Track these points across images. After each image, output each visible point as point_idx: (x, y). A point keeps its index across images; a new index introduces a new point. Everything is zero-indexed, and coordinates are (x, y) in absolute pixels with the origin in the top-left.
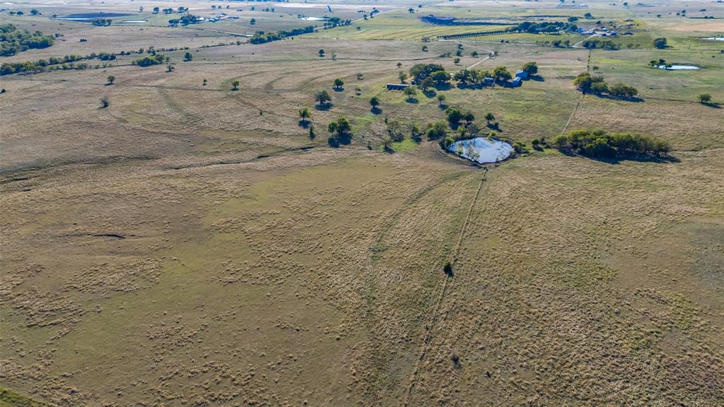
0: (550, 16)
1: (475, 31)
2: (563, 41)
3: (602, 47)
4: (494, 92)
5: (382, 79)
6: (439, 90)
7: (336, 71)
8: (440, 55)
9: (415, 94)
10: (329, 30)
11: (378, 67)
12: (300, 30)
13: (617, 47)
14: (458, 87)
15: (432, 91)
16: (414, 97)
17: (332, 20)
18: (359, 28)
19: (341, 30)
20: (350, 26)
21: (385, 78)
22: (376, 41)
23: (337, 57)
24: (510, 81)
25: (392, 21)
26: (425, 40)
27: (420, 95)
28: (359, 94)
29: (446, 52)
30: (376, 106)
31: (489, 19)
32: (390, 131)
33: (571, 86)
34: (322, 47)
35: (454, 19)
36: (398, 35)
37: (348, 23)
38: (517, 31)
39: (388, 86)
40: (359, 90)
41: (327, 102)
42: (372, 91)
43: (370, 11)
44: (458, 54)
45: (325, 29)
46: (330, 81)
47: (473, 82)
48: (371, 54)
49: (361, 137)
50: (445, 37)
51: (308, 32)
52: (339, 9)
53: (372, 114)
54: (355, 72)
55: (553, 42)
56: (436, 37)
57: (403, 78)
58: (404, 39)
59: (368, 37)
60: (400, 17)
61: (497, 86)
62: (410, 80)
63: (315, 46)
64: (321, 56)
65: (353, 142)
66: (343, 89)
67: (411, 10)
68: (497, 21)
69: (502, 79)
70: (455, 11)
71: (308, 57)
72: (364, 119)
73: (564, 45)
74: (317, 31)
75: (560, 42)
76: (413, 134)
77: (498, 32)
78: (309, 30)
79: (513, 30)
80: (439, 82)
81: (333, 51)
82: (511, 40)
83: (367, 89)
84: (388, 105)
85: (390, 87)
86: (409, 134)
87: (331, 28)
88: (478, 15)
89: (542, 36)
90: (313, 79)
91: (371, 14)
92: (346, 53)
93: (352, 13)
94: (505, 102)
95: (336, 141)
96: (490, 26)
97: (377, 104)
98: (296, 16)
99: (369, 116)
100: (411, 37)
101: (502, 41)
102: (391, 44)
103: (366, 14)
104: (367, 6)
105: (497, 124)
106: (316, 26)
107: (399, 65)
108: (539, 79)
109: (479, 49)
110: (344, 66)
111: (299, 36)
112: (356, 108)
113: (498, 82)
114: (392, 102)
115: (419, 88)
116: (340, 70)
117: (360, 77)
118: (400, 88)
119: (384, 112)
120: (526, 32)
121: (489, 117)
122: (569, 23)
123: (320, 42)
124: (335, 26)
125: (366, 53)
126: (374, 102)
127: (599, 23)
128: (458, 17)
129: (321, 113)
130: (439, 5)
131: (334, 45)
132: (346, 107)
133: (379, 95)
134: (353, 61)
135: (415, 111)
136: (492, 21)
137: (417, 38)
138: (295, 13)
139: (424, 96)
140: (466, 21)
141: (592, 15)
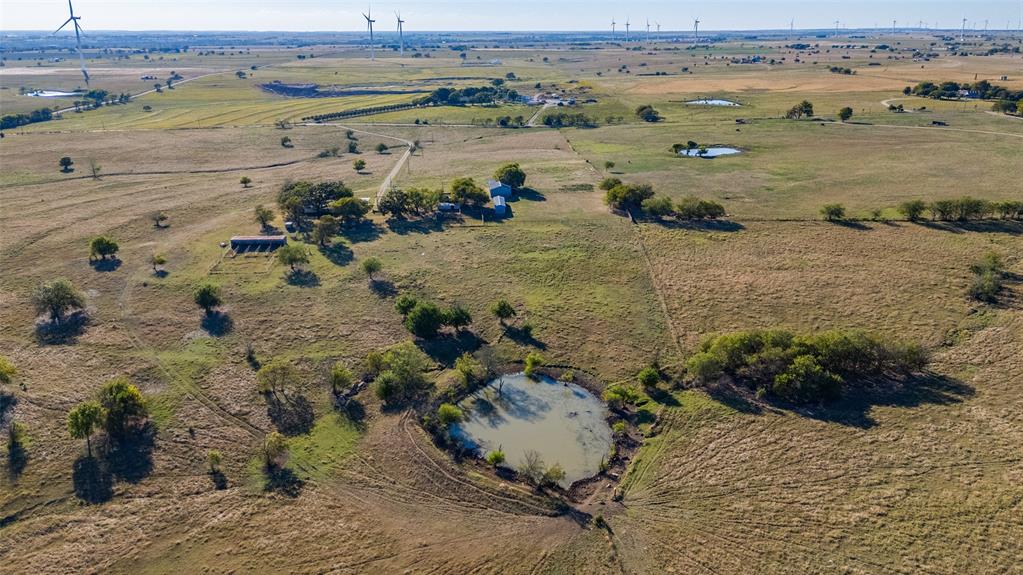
0: (459, 79)
1: (361, 106)
2: (513, 118)
3: (571, 124)
4: (471, 236)
5: (214, 222)
6: (355, 241)
7: (100, 207)
8: (318, 153)
9: (304, 260)
10: (85, 114)
11: (201, 191)
12: (20, 117)
13: (591, 123)
14: (393, 229)
15: (340, 247)
16: (305, 268)
17: (92, 95)
18: (147, 108)
19: (112, 112)
20: (129, 105)
21: (221, 219)
22: (186, 133)
23: (104, 170)
24: (487, 205)
25: (207, 94)
26: (282, 126)
27: (317, 262)
28: (162, 274)
29: (330, 148)
30: (215, 309)
31: (371, 84)
32: (268, 394)
33: (599, 203)
34: (70, 150)
35: (317, 87)
36: (228, 118)
37: (125, 99)
38: (431, 104)
39: (235, 244)
40: (162, 262)
41: (70, 312)
42: (196, 260)
43: (167, 77)
44: (352, 149)
45: (78, 111)
46: (84, 240)
47: (417, 214)
48: (180, 159)
49: (184, 433)
50: (317, 119)
51: (41, 120)
52: (103, 76)
53: (206, 335)
54: (146, 208)
55: (498, 119)
56: (299, 120)
57: (264, 218)
58: (241, 124)
59: (167, 125)
60: (222, 87)
61: (469, 221)
62: (279, 221)
63: (54, 148)
64: (66, 171)
65: (160, 461)
66: (119, 263)
67: (240, 74)
68: (386, 89)
69: (470, 202)
70: (312, 74)
71: (36, 177)
72: (187, 356)
73: (515, 124)
74: (59, 117)
75: (508, 118)
76: (336, 393)
77: (402, 106)
78: (43, 116)
79: (424, 103)
80: (349, 220)
81: (92, 160)
82: (431, 118)
83: (181, 255)
84: (245, 299)
85: (240, 247)
86: (325, 396)
87: (89, 109)
88: (353, 79)
89: (473, 111)
90: (40, 236)
91: (169, 83)
92: (123, 160)
93: (132, 82)
94: (505, 258)
95: (102, 468)
96: (380, 96)
97: (216, 302)
98: (16, 91)
99: (199, 345)
100: (252, 120)
101: (417, 122)
102: (217, 136)
103: (158, 82)
104: (158, 69)
105: (527, 329)
106: (57, 109)
107: (245, 181)
108: (534, 195)
109: (386, 138)
110: (120, 192)
111: (19, 129)
112: (160, 321)
113: (465, 209)
114: (252, 289)
115: (307, 240)
116: (113, 204)
117: (160, 223)
118: (263, 246)
119: (239, 323)
120: (445, 104)
121: (504, 311)
122: (495, 87)
123: (63, 140)
124: (97, 106)
125: (166, 159)
126: (207, 299)
127: (538, 86)
128: (322, 83)
129: (53, 354)
130: (283, 65)
131: (96, 145)
132: (129, 323)
133: (215, 271)
134: (140, 178)
135: (320, 310)
136: (378, 88)
137: (266, 122)
138: (16, 85)
139: (326, 262)
140: (337, 90)
141: (517, 76)
